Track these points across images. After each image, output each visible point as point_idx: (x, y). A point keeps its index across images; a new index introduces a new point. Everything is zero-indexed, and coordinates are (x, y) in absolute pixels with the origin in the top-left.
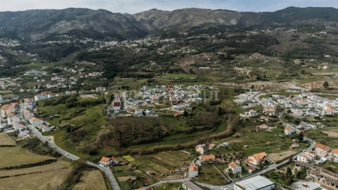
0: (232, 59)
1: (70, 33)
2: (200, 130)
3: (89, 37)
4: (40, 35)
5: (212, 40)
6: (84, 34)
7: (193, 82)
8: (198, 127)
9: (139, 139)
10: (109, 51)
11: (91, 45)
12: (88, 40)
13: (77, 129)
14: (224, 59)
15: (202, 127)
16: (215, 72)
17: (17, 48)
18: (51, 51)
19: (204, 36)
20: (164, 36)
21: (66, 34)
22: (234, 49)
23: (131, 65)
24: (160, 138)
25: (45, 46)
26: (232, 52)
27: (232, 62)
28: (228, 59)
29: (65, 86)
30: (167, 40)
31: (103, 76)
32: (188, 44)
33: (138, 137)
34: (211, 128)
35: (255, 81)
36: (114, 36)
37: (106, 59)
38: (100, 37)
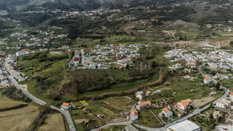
0: (161, 24)
1: (44, 5)
2: (139, 79)
3: (58, 9)
4: (22, 6)
5: (147, 10)
6: (55, 6)
7: (133, 42)
8: (137, 77)
9: (93, 87)
10: (72, 19)
11: (60, 14)
12: (58, 10)
13: (45, 79)
14: (156, 24)
15: (140, 77)
16: (150, 34)
17: (5, 17)
18: (30, 18)
19: (141, 7)
20: (113, 7)
21: (42, 6)
22: (163, 17)
23: (88, 29)
24: (109, 86)
25: (26, 15)
26: (161, 19)
27: (161, 26)
28: (158, 24)
29: (40, 45)
30: (115, 11)
31: (68, 37)
32: (129, 13)
33: (91, 86)
34: (147, 78)
35: (178, 41)
36: (76, 8)
37: (70, 25)
38: (66, 8)
